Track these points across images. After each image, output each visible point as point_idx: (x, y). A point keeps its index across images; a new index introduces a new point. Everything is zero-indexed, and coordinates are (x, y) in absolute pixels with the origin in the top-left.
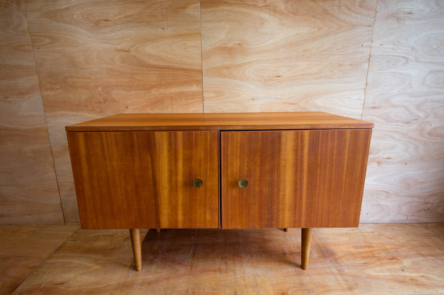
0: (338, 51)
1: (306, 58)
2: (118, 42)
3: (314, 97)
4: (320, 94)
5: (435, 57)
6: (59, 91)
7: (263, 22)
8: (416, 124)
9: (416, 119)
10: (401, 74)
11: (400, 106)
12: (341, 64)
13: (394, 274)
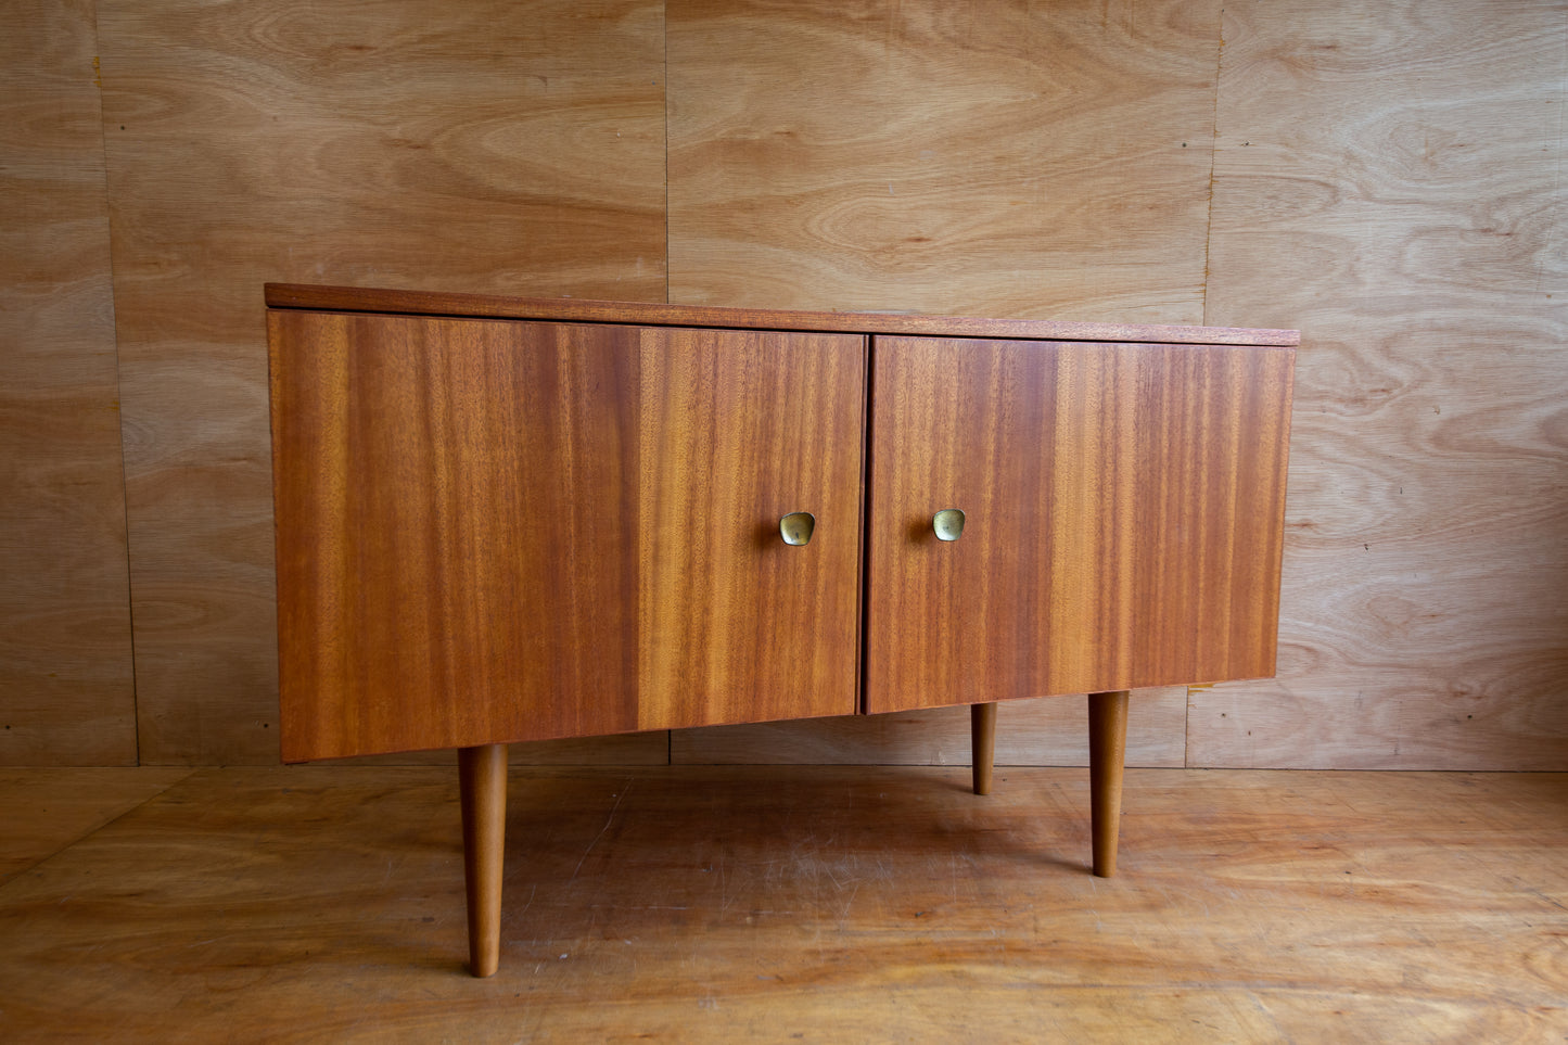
0: (1110, 161)
1: (1008, 184)
2: (392, 118)
3: (1040, 308)
4: (1056, 301)
5: (1424, 185)
6: (179, 271)
7: (864, 66)
8: (1387, 405)
9: (1382, 386)
10: (1317, 238)
11: (1324, 343)
12: (1120, 205)
13: (1315, 879)
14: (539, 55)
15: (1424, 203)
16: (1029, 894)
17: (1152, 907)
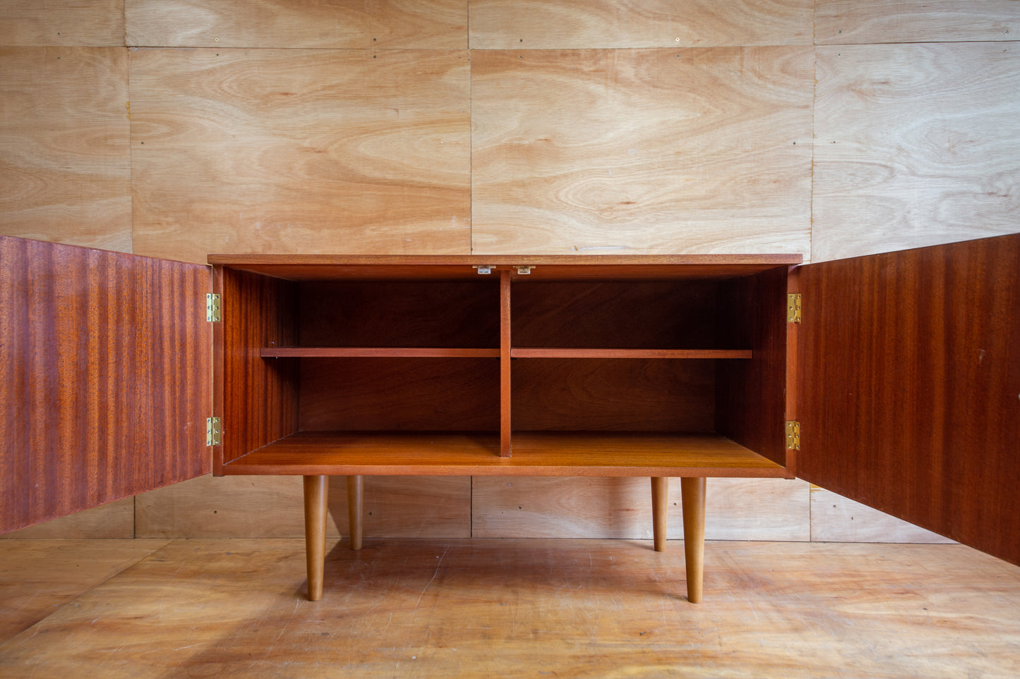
0: (747, 154)
1: (683, 168)
2: (305, 135)
3: (705, 245)
5: (949, 166)
6: (172, 228)
7: (592, 99)
10: (882, 199)
12: (755, 180)
13: (903, 613)
14: (394, 96)
15: (949, 177)
16: (714, 622)
17: (796, 630)
